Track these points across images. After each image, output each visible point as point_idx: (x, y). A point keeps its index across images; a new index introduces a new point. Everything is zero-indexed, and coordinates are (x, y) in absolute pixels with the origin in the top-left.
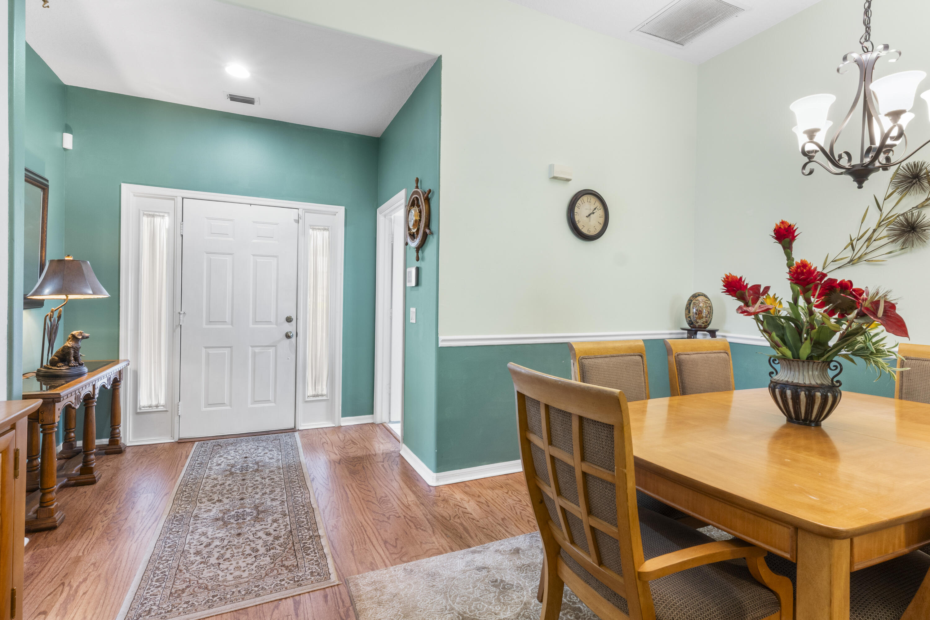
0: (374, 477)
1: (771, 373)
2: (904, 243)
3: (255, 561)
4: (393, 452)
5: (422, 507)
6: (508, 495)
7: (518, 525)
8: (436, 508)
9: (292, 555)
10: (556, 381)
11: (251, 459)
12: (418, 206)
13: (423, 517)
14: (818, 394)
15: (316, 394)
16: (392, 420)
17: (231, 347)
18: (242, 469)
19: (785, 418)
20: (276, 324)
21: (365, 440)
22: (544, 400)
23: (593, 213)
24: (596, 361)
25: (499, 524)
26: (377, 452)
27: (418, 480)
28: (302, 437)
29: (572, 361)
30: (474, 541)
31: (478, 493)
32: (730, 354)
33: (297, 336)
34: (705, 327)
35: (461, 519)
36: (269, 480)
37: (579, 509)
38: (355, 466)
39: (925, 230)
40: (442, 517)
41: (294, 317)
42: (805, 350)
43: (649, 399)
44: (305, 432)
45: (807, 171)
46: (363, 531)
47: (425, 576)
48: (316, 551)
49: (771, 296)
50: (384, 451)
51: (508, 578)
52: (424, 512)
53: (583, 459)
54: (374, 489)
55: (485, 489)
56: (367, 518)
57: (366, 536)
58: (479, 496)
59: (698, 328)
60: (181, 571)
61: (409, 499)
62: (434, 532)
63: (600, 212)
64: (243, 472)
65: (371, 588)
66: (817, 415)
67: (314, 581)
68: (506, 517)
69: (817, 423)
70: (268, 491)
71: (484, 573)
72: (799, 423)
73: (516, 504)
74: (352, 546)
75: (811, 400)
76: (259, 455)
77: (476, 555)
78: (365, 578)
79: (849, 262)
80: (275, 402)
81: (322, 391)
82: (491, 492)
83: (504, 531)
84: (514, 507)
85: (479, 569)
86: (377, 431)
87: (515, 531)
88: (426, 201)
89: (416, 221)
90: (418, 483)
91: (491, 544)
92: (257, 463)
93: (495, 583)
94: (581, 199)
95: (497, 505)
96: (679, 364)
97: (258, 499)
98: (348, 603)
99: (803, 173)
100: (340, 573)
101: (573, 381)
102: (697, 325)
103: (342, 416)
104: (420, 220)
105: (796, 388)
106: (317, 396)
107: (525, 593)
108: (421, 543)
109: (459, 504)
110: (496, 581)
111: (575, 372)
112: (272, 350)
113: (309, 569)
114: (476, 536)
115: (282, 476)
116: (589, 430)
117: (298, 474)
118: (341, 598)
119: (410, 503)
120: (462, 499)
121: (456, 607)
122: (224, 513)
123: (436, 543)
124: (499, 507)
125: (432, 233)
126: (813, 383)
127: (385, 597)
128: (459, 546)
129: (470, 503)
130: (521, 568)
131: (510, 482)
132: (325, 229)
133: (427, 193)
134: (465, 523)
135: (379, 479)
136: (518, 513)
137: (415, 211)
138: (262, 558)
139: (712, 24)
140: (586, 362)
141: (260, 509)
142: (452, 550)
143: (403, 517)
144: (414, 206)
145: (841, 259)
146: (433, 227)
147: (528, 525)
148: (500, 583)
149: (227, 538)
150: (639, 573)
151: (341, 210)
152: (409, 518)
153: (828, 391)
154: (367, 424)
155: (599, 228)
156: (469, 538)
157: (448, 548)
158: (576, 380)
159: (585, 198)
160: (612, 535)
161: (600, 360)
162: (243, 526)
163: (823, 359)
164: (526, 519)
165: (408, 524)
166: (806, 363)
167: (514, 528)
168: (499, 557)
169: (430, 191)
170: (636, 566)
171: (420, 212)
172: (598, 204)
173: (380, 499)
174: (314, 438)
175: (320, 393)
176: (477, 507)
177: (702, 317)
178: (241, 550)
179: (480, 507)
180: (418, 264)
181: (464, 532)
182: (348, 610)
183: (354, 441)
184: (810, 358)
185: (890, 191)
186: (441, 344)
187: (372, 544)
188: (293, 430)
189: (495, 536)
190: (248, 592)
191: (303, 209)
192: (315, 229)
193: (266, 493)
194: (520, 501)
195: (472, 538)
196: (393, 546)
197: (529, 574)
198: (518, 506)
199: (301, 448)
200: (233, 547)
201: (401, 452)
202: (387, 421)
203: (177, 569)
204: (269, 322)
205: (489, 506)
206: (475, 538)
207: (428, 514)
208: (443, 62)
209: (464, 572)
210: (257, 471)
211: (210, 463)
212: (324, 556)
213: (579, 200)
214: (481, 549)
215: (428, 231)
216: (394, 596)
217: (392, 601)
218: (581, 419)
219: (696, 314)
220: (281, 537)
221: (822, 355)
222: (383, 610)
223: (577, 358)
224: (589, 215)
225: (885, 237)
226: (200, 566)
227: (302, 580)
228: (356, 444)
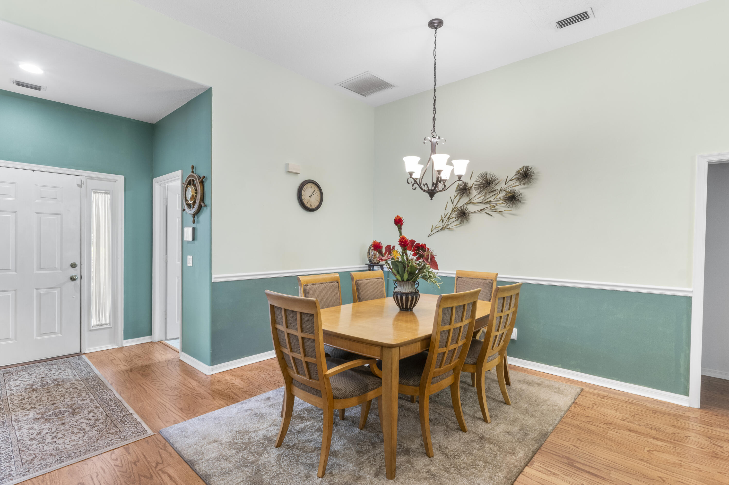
0: (163, 376)
1: (395, 288)
2: (461, 221)
3: (85, 435)
4: (174, 359)
5: (203, 388)
6: (261, 373)
7: (268, 386)
8: (213, 387)
9: (113, 427)
10: (289, 297)
11: (48, 378)
12: (195, 186)
13: (205, 392)
14: (410, 296)
15: (100, 323)
16: (168, 338)
17: (15, 291)
18: (43, 386)
19: (399, 309)
20: (61, 269)
21: (149, 354)
22: (283, 307)
23: (314, 194)
24: (313, 286)
25: (257, 388)
26: (161, 360)
27: (197, 373)
28: (90, 358)
29: (299, 287)
30: (241, 399)
31: (241, 374)
32: (384, 279)
33: (81, 278)
34: (378, 263)
35: (232, 389)
36: (73, 389)
37: (301, 355)
38: (145, 371)
39: (468, 215)
40: (219, 390)
41: (78, 263)
42: (406, 276)
43: (342, 305)
44: (92, 355)
45: (414, 188)
46: (164, 406)
47: (213, 420)
48: (132, 422)
49: (396, 250)
50: (167, 359)
51: (263, 411)
52: (205, 390)
53: (302, 331)
54: (165, 383)
55: (245, 371)
56: (164, 400)
57: (166, 409)
58: (242, 376)
59: (374, 264)
60: (23, 451)
61: (193, 384)
62: (214, 399)
63: (317, 194)
64: (45, 387)
65: (178, 432)
66: (410, 306)
67: (136, 436)
68: (261, 384)
69: (411, 309)
70: (75, 396)
71: (250, 412)
72: (404, 311)
73: (267, 376)
74: (158, 415)
75: (407, 299)
76: (54, 374)
77: (243, 405)
78: (172, 428)
79: (441, 229)
80: (61, 333)
81: (105, 320)
82: (250, 373)
83: (260, 391)
84: (265, 378)
85: (246, 411)
86: (156, 347)
87: (267, 390)
88: (201, 183)
89: (193, 196)
90: (198, 375)
91: (252, 398)
92: (56, 380)
93: (256, 415)
94: (306, 185)
95: (254, 379)
96: (358, 285)
97: (68, 402)
98: (164, 441)
99: (412, 189)
100: (153, 429)
101: (300, 297)
102: (373, 262)
103: (124, 339)
104: (196, 196)
105: (402, 294)
106: (101, 325)
107: (274, 416)
108: (206, 405)
109: (229, 382)
110: (257, 414)
111: (301, 293)
112: (57, 291)
113: (130, 431)
114: (243, 396)
115: (84, 385)
116: (304, 317)
117: (97, 382)
118: (158, 440)
119: (194, 386)
120: (230, 379)
121: (234, 429)
122: (42, 414)
123: (217, 404)
124: (256, 380)
125: (205, 206)
126: (408, 291)
127: (188, 434)
128: (232, 402)
129: (237, 380)
130: (270, 406)
131: (262, 365)
132: (106, 193)
133: (202, 178)
134: (234, 391)
135: (167, 376)
136: (268, 381)
137: (192, 188)
138: (90, 432)
139: (380, 90)
140: (307, 287)
141: (74, 407)
142: (228, 405)
143: (191, 395)
144: (190, 185)
145: (438, 227)
146: (207, 201)
147: (275, 386)
148: (259, 415)
149: (53, 427)
150: (325, 375)
151: (121, 178)
152: (195, 394)
153: (414, 295)
154: (147, 343)
155: (317, 204)
156: (238, 398)
157: (225, 405)
158: (301, 297)
159: (308, 185)
160: (314, 363)
161: (315, 286)
162: (64, 419)
163: (412, 280)
164: (273, 383)
165: (195, 397)
166: (406, 282)
167: (266, 388)
168: (258, 403)
169: (204, 177)
170: (324, 372)
171: (196, 190)
172: (317, 189)
173: (171, 387)
174: (102, 358)
175: (104, 322)
176: (242, 382)
177: (376, 258)
178: (70, 431)
179: (244, 382)
180: (194, 225)
181: (235, 396)
182: (165, 444)
183: (139, 355)
184: (408, 280)
185: (456, 195)
186: (214, 280)
187: (172, 412)
188: (80, 354)
189: (254, 394)
190: (87, 451)
191: (86, 176)
192: (97, 192)
193: (74, 397)
194: (269, 374)
195: (240, 397)
196: (188, 410)
197: (276, 407)
198: (268, 377)
199: (93, 365)
200: (62, 431)
201: (181, 358)
202: (164, 339)
203: (19, 450)
204: (54, 268)
205: (249, 380)
206: (242, 397)
207: (209, 390)
208: (213, 91)
209: (237, 413)
210: (58, 385)
211: (7, 386)
212: (138, 423)
213: (305, 186)
214: (246, 401)
215: (202, 204)
216: (194, 432)
217: (194, 434)
218: (301, 313)
219: (373, 255)
220: (100, 419)
221: (412, 279)
222: (188, 439)
223: (302, 285)
224: (311, 196)
225: (454, 217)
226: (38, 445)
227: (127, 437)
228: (142, 358)
